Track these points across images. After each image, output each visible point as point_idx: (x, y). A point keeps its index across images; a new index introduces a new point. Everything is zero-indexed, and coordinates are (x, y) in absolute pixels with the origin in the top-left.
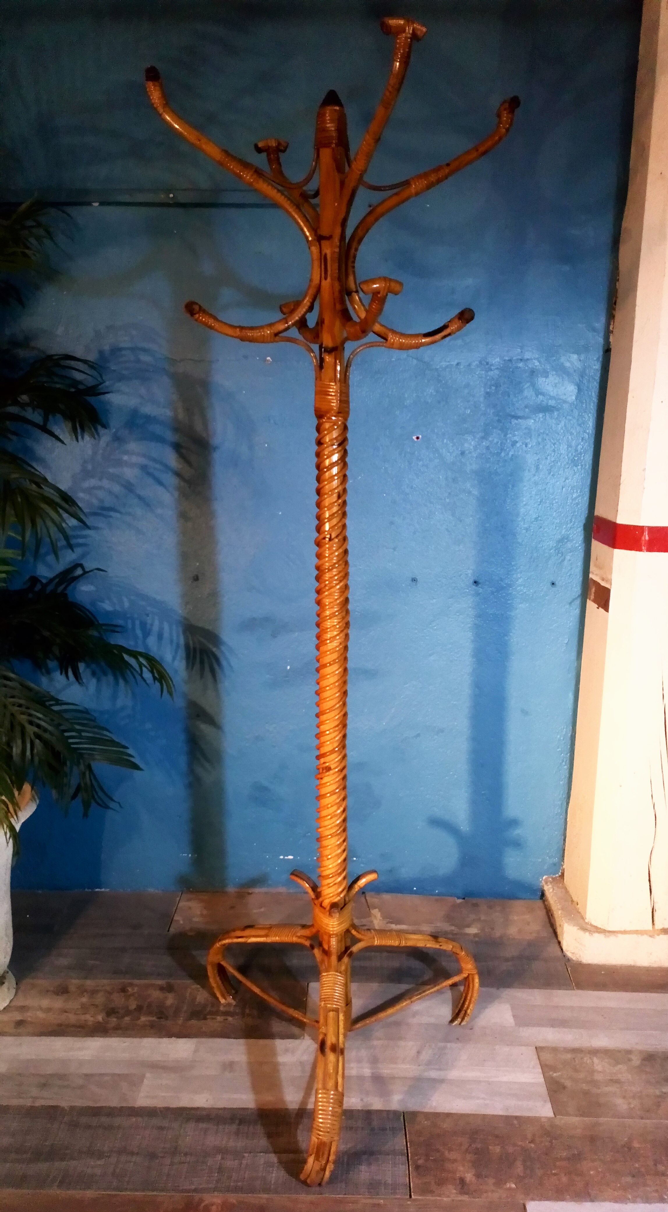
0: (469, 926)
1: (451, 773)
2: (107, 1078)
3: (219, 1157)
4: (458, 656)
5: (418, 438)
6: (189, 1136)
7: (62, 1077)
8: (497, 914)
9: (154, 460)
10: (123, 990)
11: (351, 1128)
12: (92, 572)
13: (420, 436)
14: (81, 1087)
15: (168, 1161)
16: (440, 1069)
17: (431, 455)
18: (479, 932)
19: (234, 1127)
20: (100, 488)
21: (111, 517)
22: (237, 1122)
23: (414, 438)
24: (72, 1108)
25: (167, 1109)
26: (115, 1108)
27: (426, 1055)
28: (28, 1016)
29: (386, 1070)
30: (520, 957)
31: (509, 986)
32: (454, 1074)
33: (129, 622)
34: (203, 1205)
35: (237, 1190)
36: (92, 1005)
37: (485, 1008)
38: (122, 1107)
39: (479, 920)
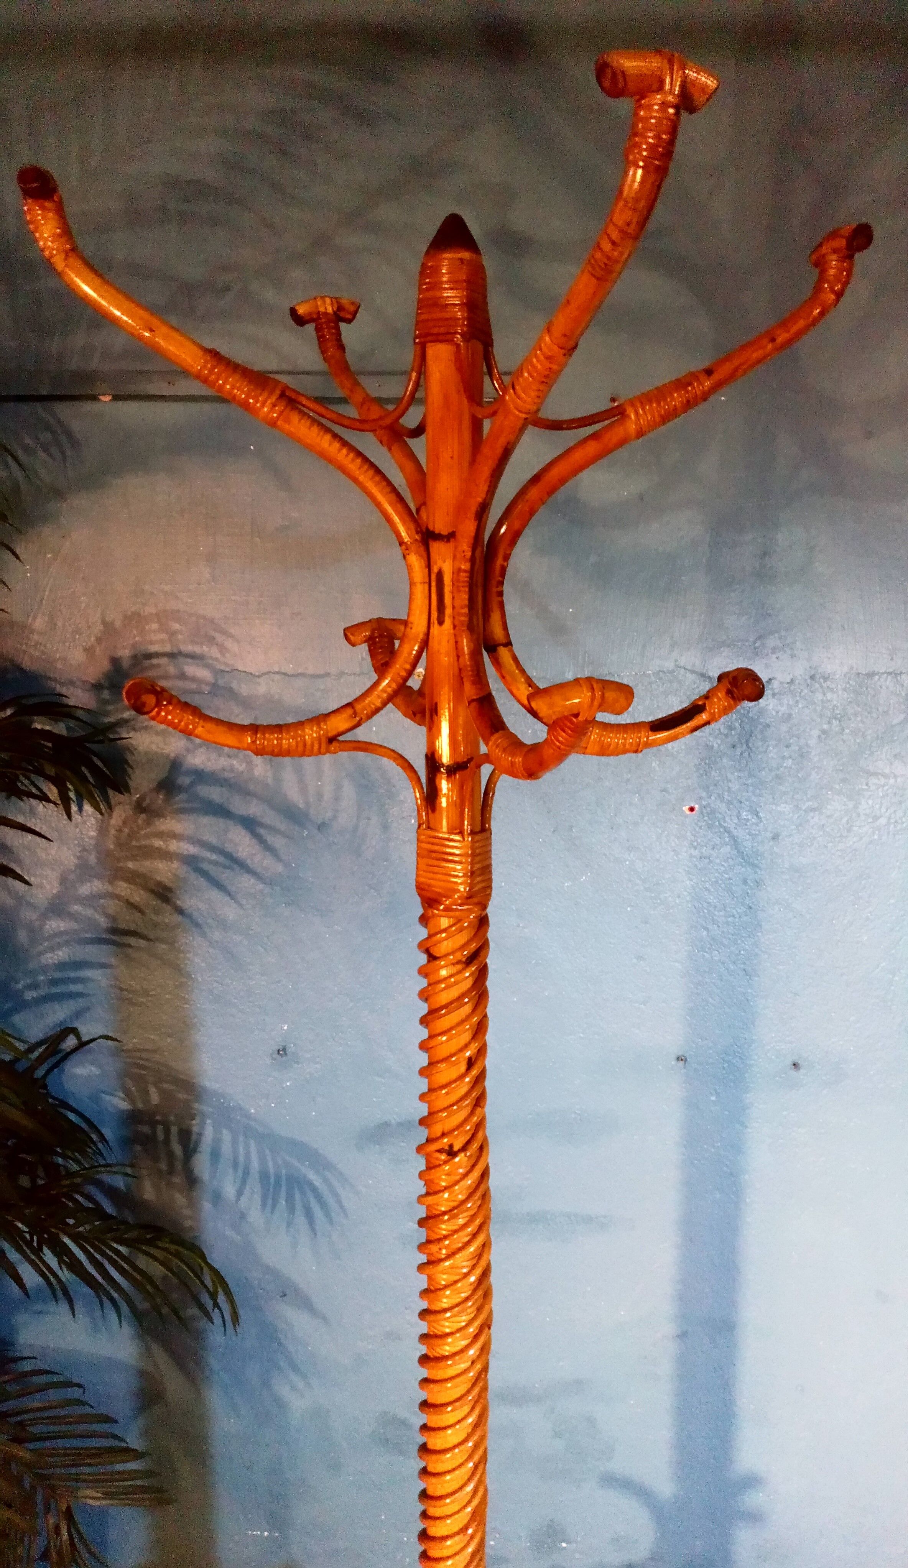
5: (692, 809)
9: (212, 848)
12: (94, 1043)
13: (697, 806)
17: (717, 840)
21: (129, 946)
23: (686, 809)
33: (160, 1128)
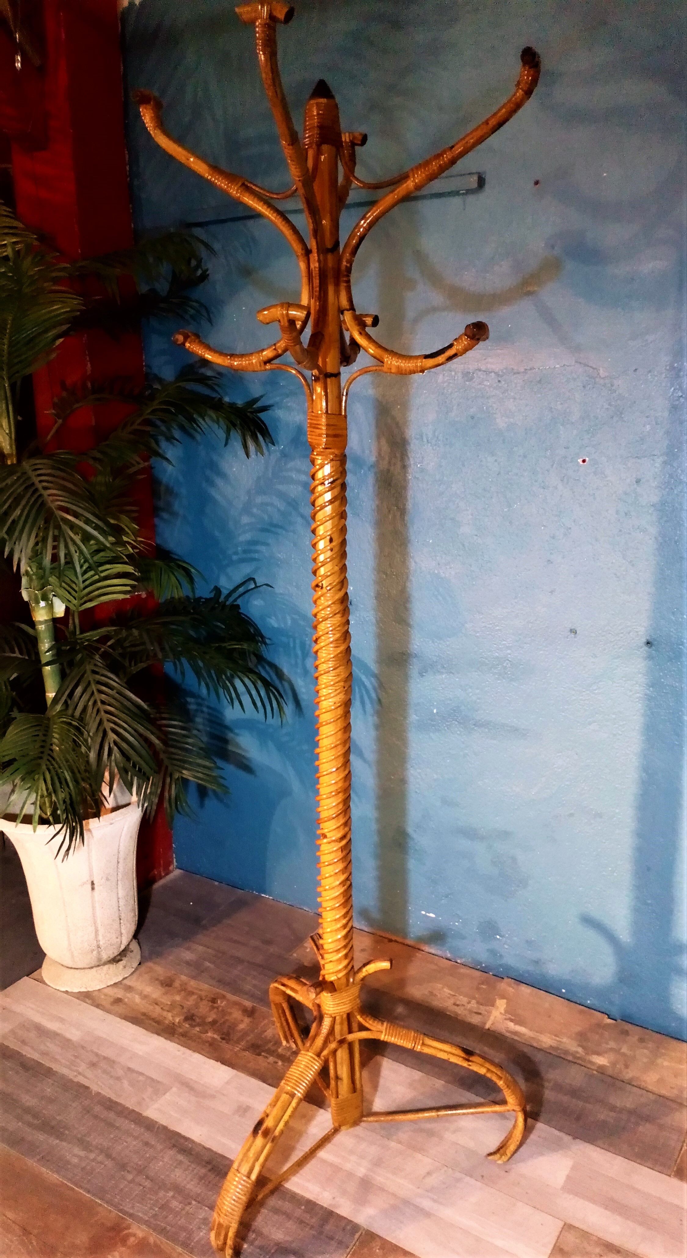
0: (598, 1054)
1: (610, 869)
2: (141, 1078)
3: (171, 1194)
4: (623, 730)
5: (584, 461)
6: (163, 1161)
7: (111, 1062)
8: (645, 1051)
10: (214, 1001)
11: (302, 1222)
12: (262, 587)
13: (587, 459)
14: (118, 1079)
15: (130, 1177)
16: (435, 1201)
17: (599, 483)
18: (608, 1065)
19: (203, 1171)
20: (272, 505)
22: (210, 1167)
23: (580, 461)
24: (98, 1094)
25: (165, 1128)
26: (127, 1108)
27: (432, 1181)
28: (128, 997)
29: (381, 1178)
30: (631, 1112)
31: (591, 1140)
32: (447, 1213)
34: (126, 1232)
35: (162, 1231)
36: (181, 1005)
37: (542, 1154)
38: (133, 1111)
39: (617, 1051)
